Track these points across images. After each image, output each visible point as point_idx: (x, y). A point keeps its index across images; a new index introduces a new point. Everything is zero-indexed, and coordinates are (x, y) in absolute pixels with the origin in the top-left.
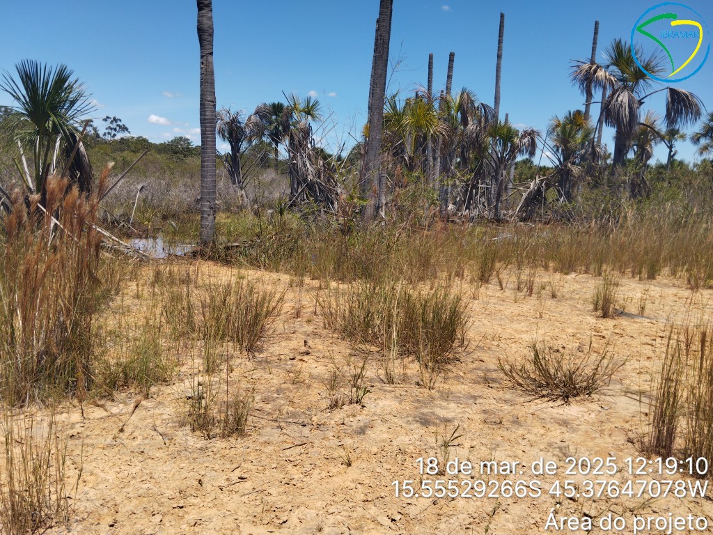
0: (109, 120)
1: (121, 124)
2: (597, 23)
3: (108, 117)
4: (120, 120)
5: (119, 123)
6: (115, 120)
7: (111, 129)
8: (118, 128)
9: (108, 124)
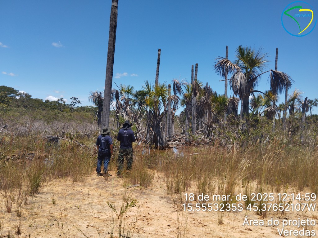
0: (73, 99)
1: (78, 100)
2: (277, 49)
3: (72, 98)
4: (77, 99)
5: (77, 100)
6: (75, 99)
7: (73, 102)
8: (76, 102)
9: (73, 100)
